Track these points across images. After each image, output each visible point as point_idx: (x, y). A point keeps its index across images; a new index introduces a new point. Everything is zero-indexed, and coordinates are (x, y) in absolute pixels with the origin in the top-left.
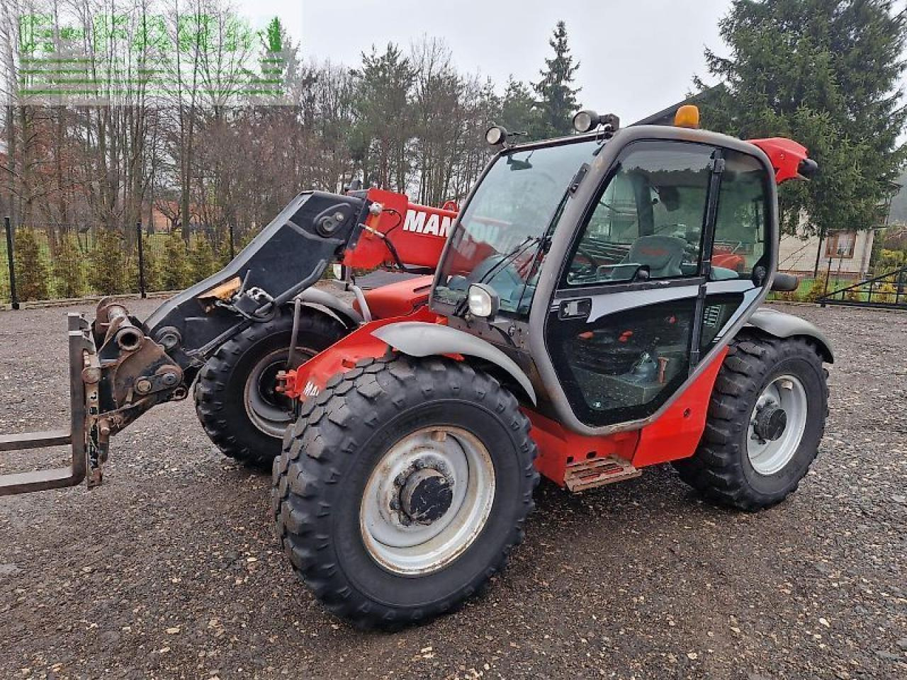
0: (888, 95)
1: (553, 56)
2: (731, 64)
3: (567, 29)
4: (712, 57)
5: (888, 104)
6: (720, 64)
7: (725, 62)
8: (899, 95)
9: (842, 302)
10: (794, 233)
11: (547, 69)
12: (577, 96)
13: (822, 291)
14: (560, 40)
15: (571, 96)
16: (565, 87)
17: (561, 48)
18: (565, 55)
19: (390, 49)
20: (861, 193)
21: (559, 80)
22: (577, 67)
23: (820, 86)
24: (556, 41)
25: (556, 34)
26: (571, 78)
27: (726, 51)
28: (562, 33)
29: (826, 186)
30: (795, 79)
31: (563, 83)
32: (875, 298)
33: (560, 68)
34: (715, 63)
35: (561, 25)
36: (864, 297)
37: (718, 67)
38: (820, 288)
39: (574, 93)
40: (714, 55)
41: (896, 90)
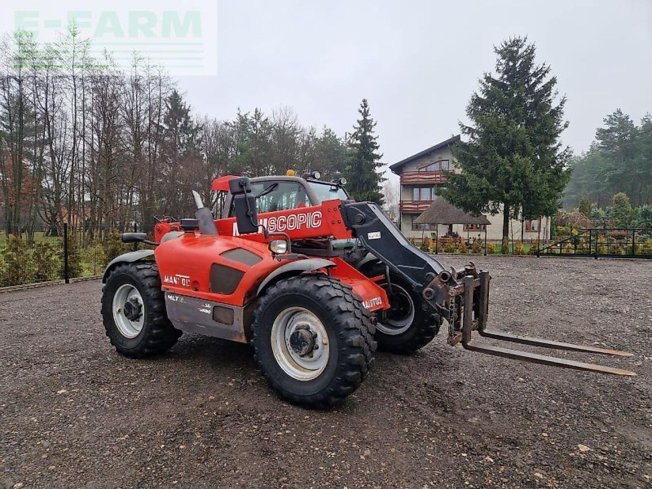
0: (555, 146)
1: (361, 118)
2: (473, 130)
3: (369, 103)
4: (463, 126)
5: (555, 150)
6: (467, 129)
7: (470, 129)
8: (560, 145)
9: (547, 254)
10: (517, 219)
11: (358, 125)
12: (377, 141)
13: (537, 248)
14: (365, 109)
15: (373, 141)
16: (370, 136)
17: (365, 114)
18: (368, 118)
19: (256, 112)
20: (550, 196)
21: (365, 131)
22: (375, 125)
23: (523, 143)
24: (363, 110)
25: (362, 106)
26: (372, 131)
27: (471, 123)
28: (366, 106)
29: (532, 193)
30: (510, 139)
31: (368, 134)
32: (564, 251)
33: (366, 125)
34: (465, 129)
35: (364, 101)
36: (558, 251)
37: (466, 131)
38: (535, 247)
39: (375, 139)
40: (464, 125)
41: (558, 143)
